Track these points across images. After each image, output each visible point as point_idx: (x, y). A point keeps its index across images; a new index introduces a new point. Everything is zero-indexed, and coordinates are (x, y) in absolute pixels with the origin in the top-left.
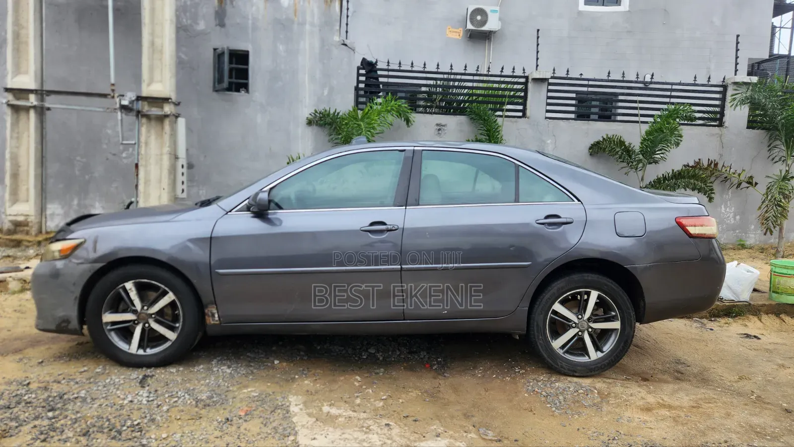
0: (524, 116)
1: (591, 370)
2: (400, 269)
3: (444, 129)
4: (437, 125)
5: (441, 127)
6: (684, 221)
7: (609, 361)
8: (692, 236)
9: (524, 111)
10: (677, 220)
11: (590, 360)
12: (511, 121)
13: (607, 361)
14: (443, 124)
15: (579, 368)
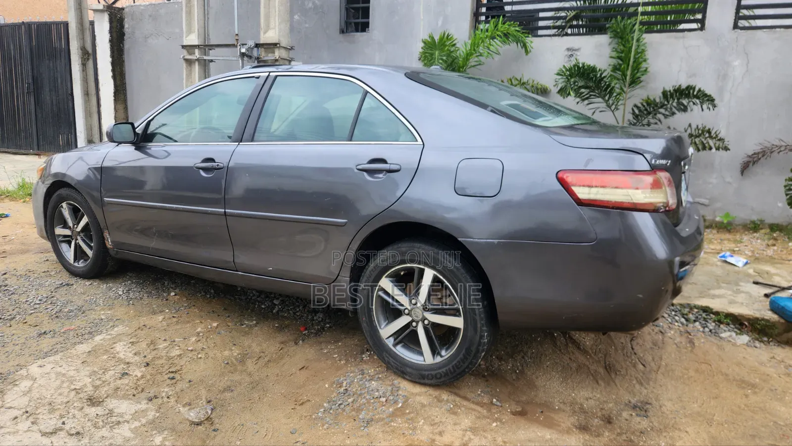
0: (702, 28)
1: (423, 377)
2: (223, 213)
3: (576, 55)
4: (568, 49)
5: (574, 52)
6: (570, 178)
7: (446, 370)
8: (582, 203)
9: (702, 22)
10: (560, 175)
11: (423, 363)
12: (676, 38)
13: (444, 370)
14: (576, 47)
15: (409, 370)
